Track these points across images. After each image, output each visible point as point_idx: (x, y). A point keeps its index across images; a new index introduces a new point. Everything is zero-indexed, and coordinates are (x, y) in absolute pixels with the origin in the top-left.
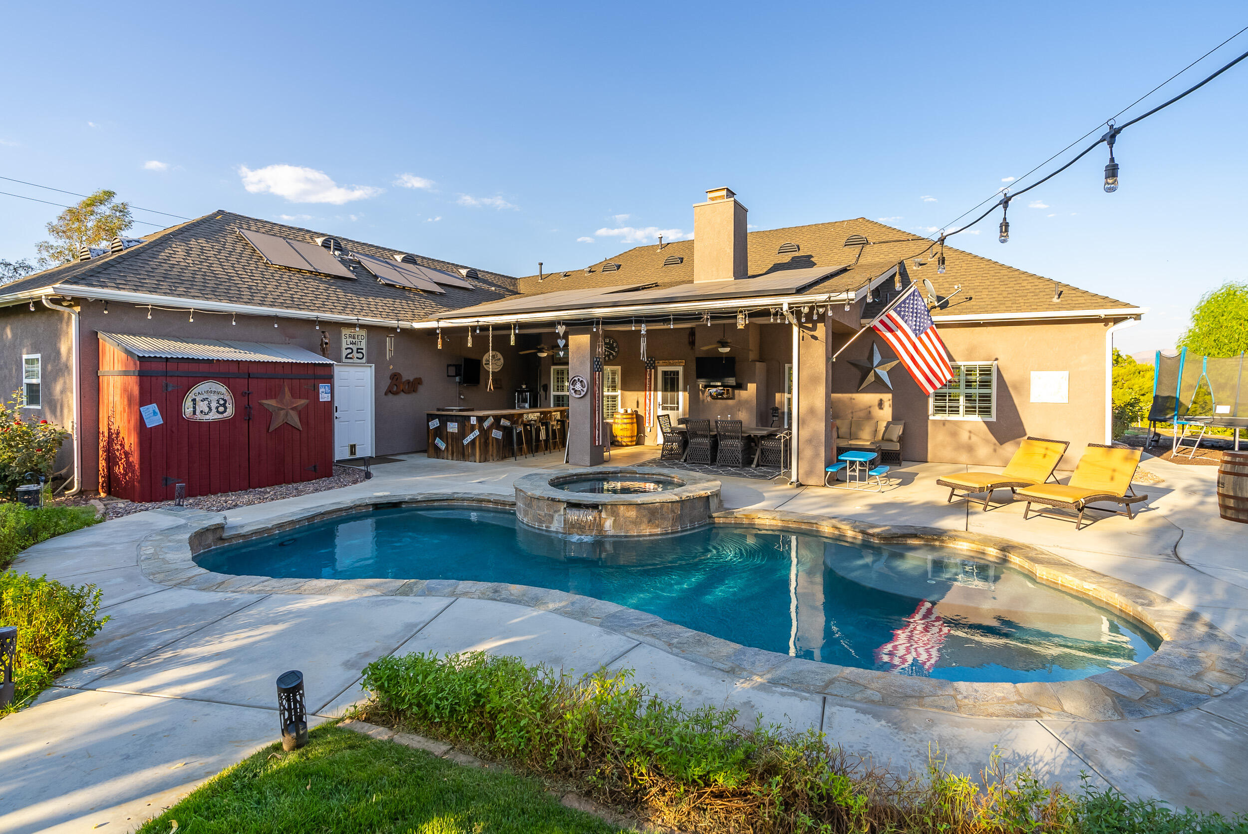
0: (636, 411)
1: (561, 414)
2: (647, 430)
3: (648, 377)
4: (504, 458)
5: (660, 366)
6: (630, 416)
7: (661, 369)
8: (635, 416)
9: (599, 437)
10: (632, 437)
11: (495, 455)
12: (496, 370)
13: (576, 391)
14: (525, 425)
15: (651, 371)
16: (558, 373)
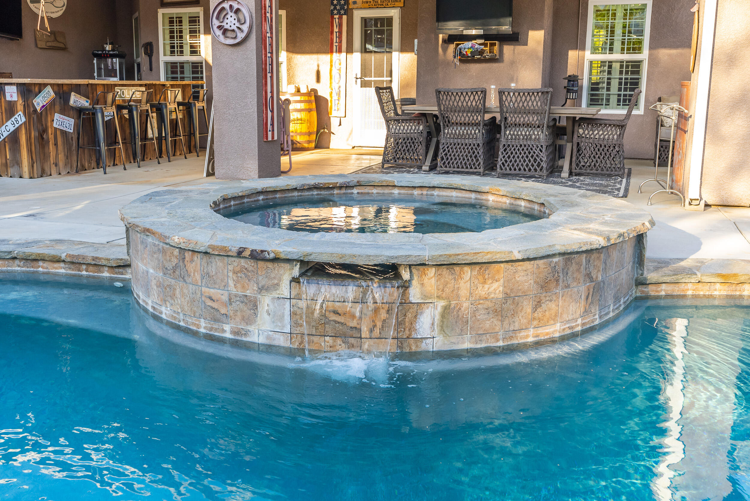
0: (315, 91)
1: (183, 92)
2: (334, 122)
3: (336, 30)
4: (81, 169)
5: (357, 8)
6: (306, 98)
7: (358, 15)
8: (313, 98)
9: (272, 125)
10: (310, 134)
11: (61, 164)
12: (54, 16)
13: (225, 32)
14: (119, 108)
15: (340, 18)
16: (171, 22)
